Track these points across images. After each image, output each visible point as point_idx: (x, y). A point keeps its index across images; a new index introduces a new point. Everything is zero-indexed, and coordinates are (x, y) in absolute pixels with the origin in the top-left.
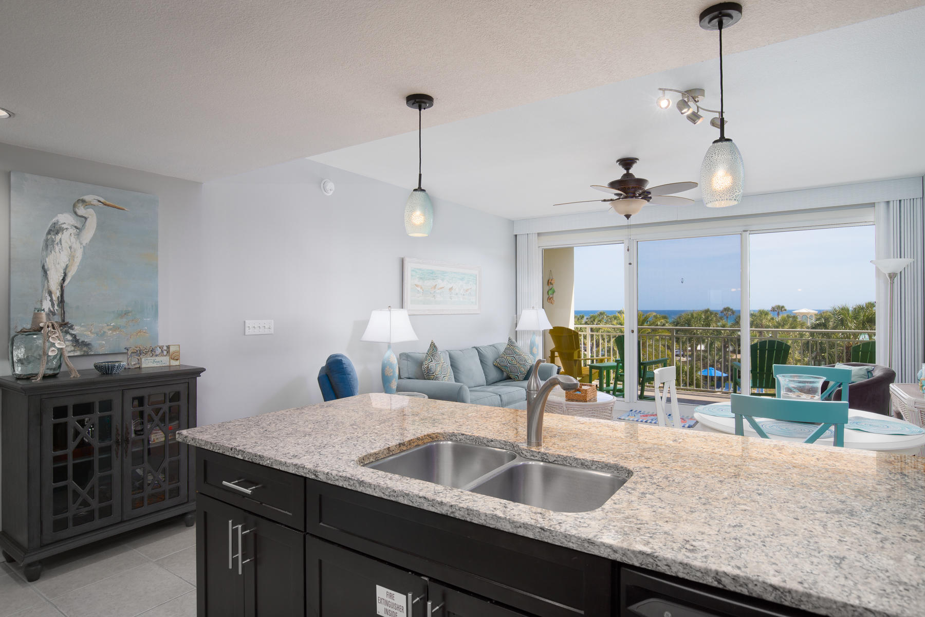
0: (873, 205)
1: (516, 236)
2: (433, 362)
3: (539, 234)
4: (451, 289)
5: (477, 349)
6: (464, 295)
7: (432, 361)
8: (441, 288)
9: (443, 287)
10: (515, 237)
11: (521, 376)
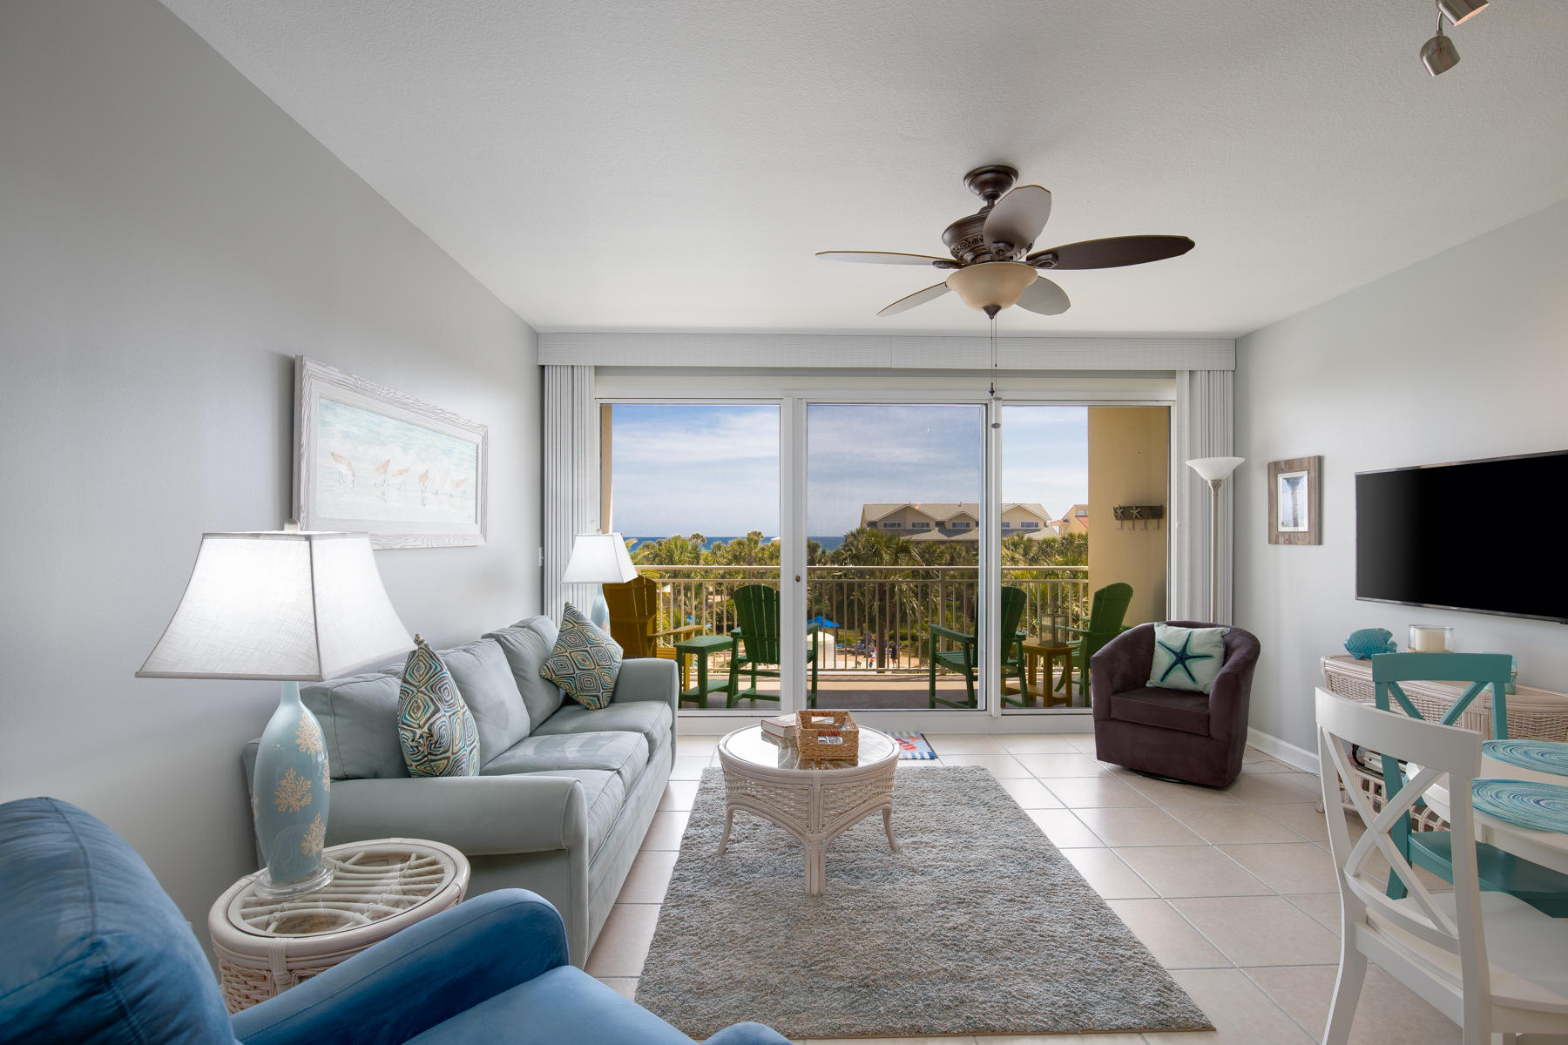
0: (1171, 374)
1: (543, 367)
2: (442, 712)
3: (598, 370)
4: (424, 477)
5: (498, 641)
6: (451, 496)
7: (437, 710)
8: (401, 472)
9: (406, 471)
10: (537, 372)
11: (605, 697)
